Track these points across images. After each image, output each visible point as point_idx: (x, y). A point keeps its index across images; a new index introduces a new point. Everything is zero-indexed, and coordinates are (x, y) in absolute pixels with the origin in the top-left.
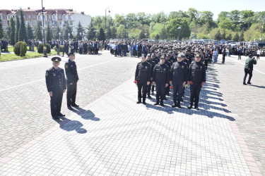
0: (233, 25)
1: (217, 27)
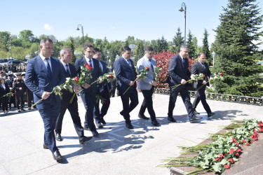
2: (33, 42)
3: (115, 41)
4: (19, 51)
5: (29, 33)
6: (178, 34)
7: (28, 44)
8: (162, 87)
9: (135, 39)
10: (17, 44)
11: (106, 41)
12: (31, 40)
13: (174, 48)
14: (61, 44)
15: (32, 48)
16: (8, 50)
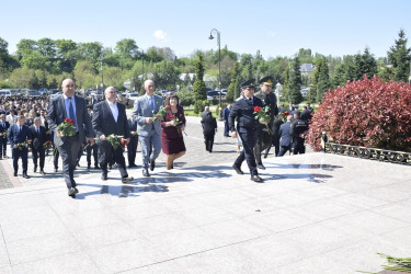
0: (48, 63)
1: (19, 66)
2: (136, 58)
3: (275, 57)
4: (114, 73)
5: (131, 44)
6: (398, 43)
7: (129, 62)
8: (358, 144)
9: (313, 54)
10: (112, 62)
11: (259, 58)
12: (133, 55)
13: (389, 71)
14: (181, 63)
15: (134, 69)
16: (97, 72)
